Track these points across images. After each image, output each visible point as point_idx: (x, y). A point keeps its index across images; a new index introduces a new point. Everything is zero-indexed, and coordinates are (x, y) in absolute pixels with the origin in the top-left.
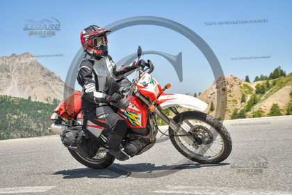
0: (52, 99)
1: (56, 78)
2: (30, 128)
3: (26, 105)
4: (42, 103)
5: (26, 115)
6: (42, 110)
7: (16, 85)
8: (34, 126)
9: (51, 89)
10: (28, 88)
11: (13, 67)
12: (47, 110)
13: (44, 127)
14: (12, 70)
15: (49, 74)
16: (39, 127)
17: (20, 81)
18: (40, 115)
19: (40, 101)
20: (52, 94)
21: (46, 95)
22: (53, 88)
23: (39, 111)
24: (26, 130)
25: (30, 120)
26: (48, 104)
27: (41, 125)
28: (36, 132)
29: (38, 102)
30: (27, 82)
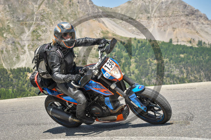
0: (197, 40)
1: (201, 16)
2: (172, 74)
3: (167, 50)
4: (184, 47)
5: (168, 60)
6: (185, 54)
7: (156, 27)
8: (176, 72)
9: (195, 29)
10: (169, 29)
11: (153, 8)
12: (191, 54)
13: (188, 72)
14: (152, 10)
15: (193, 13)
16: (182, 72)
17: (160, 22)
18: (182, 60)
19: (183, 44)
20: (197, 35)
21: (189, 37)
22: (198, 28)
23: (182, 56)
24: (168, 76)
25: (172, 65)
26: (191, 47)
27: (185, 71)
28: (178, 78)
29: (180, 45)
30: (168, 23)
